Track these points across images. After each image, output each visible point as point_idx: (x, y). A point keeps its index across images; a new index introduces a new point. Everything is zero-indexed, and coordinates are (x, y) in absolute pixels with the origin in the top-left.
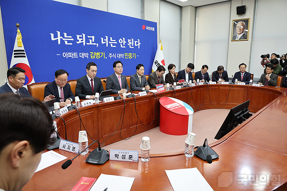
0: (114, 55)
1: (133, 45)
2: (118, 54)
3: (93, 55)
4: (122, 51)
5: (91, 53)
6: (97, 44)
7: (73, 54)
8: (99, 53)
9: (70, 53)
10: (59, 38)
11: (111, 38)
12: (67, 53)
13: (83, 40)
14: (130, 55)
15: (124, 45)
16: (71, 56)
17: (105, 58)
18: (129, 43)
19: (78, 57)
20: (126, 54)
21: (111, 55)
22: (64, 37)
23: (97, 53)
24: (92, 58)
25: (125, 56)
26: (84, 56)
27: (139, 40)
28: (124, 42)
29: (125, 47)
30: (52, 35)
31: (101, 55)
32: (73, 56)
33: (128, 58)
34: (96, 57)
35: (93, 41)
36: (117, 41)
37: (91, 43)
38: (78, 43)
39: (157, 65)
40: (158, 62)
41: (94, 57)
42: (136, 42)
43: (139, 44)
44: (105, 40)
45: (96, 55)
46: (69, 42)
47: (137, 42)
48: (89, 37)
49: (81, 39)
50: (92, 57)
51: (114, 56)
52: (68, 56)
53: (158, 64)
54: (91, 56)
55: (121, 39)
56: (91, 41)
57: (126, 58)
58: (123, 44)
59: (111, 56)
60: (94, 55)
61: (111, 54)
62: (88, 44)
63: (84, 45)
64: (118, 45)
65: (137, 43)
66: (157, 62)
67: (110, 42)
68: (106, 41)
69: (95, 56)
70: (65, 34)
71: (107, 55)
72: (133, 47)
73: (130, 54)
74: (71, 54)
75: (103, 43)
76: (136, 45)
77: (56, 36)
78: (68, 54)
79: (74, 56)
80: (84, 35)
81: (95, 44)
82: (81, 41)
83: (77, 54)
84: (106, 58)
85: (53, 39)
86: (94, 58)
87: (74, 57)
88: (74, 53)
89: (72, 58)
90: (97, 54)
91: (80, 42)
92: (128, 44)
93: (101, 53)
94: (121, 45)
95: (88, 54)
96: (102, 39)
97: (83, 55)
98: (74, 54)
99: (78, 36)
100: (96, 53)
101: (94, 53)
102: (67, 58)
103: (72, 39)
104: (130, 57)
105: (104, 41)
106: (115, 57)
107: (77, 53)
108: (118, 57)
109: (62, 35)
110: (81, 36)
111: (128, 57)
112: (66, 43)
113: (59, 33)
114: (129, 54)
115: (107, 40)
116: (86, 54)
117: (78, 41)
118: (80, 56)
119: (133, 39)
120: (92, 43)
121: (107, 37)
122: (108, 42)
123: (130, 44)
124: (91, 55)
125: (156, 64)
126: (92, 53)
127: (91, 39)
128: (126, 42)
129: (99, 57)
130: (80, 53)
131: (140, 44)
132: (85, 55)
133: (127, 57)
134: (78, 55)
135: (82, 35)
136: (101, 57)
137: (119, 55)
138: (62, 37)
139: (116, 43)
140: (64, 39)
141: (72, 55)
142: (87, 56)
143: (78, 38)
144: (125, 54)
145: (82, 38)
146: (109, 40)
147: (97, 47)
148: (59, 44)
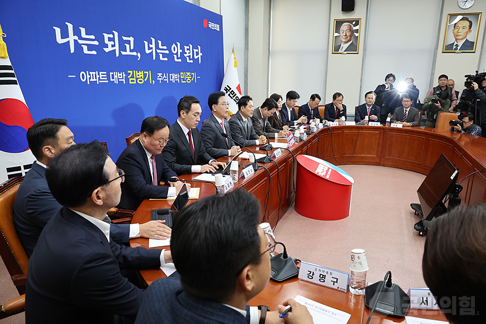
0: (165, 76)
1: (191, 58)
2: (170, 75)
3: (132, 77)
5: (129, 72)
6: (139, 55)
7: (99, 75)
8: (142, 71)
9: (94, 73)
10: (72, 38)
11: (160, 42)
12: (87, 72)
13: (114, 46)
14: (188, 76)
15: (179, 56)
16: (95, 80)
17: (152, 81)
18: (186, 53)
19: (107, 81)
20: (183, 73)
21: (160, 77)
22: (80, 38)
23: (138, 72)
24: (130, 83)
25: (181, 77)
26: (118, 79)
27: (199, 47)
28: (180, 51)
29: (180, 60)
30: (58, 31)
31: (145, 75)
32: (99, 78)
33: (185, 82)
34: (138, 81)
35: (132, 48)
36: (169, 49)
37: (128, 53)
38: (107, 50)
39: (229, 95)
40: (230, 89)
41: (135, 79)
42: (195, 51)
43: (200, 54)
44: (151, 46)
45: (137, 77)
47: (197, 50)
48: (125, 38)
49: (111, 44)
50: (132, 81)
51: (165, 78)
52: (90, 78)
53: (231, 92)
54: (130, 79)
55: (174, 45)
56: (128, 46)
57: (182, 82)
58: (177, 54)
59: (160, 79)
60: (135, 77)
61: (160, 74)
62: (123, 53)
63: (117, 55)
64: (170, 56)
65: (197, 53)
66: (228, 89)
67: (158, 51)
68: (152, 48)
69: (137, 79)
70: (83, 30)
71: (154, 77)
72: (192, 61)
73: (188, 74)
74: (96, 75)
75: (148, 51)
76: (196, 57)
77: (65, 35)
78: (89, 75)
79: (101, 78)
80: (116, 34)
81: (135, 54)
83: (106, 76)
84: (154, 81)
85: (60, 41)
86: (135, 82)
87: (100, 81)
88: (101, 73)
89: (98, 83)
90: (138, 74)
91: (110, 48)
92: (185, 55)
93: (145, 72)
94: (175, 56)
95: (124, 75)
96: (146, 43)
97: (116, 76)
98: (101, 76)
99: (106, 36)
101: (134, 71)
102: (88, 83)
103: (96, 43)
104: (189, 79)
105: (150, 48)
106: (167, 80)
107: (105, 73)
108: (171, 80)
109: (77, 32)
110: (111, 36)
111: (186, 80)
112: (86, 51)
113: (70, 27)
114: (186, 74)
115: (153, 46)
116: (121, 75)
117: (107, 46)
118: (111, 80)
119: (191, 46)
120: (131, 51)
121: (153, 40)
122: (156, 50)
123: (188, 55)
124: (129, 77)
125: (229, 93)
126: (131, 72)
127: (129, 42)
129: (143, 81)
130: (111, 73)
131: (202, 54)
132: (119, 77)
133: (183, 80)
134: (108, 78)
135: (113, 34)
136: (145, 80)
137: (173, 77)
138: (76, 38)
139: (167, 52)
140: (80, 42)
141: (98, 76)
143: (106, 41)
144: (181, 73)
145: (113, 39)
146: (157, 47)
147: (138, 59)
148: (72, 52)
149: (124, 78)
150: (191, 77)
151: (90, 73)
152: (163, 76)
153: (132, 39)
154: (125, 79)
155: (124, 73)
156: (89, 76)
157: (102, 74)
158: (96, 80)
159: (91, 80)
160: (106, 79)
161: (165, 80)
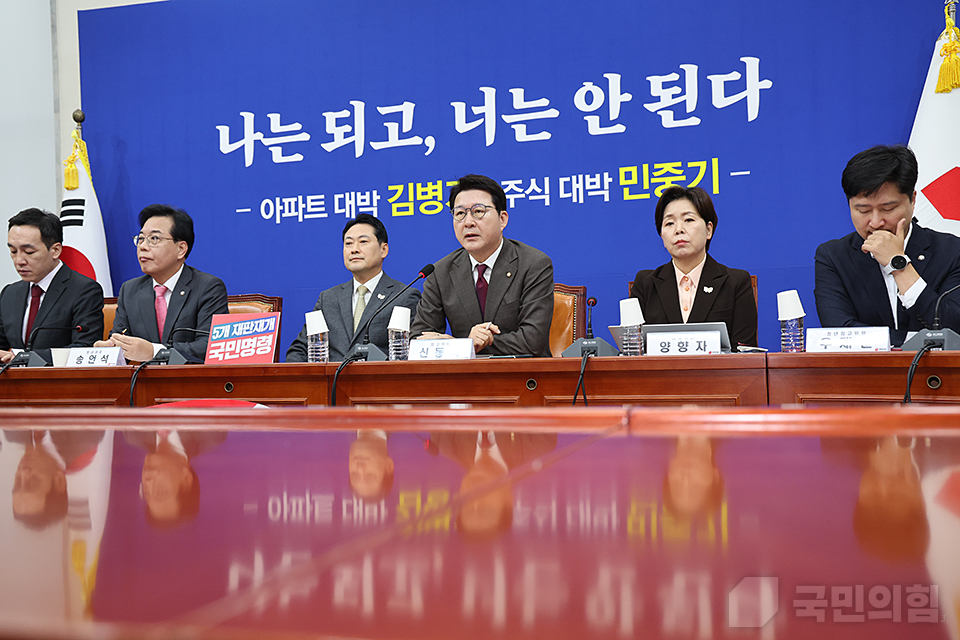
0: (533, 185)
1: (691, 107)
2: (562, 180)
3: (404, 198)
4: (603, 156)
5: (391, 188)
6: (430, 142)
7: (305, 201)
8: (440, 183)
9: (294, 200)
11: (518, 94)
12: (278, 199)
13: (352, 133)
14: (669, 174)
15: (614, 114)
16: (293, 213)
18: (658, 99)
19: (326, 215)
20: (634, 170)
21: (513, 190)
22: (269, 134)
23: (424, 185)
24: (395, 213)
25: (623, 182)
26: (357, 208)
27: (752, 64)
28: (618, 98)
29: (620, 128)
30: (224, 131)
32: (305, 210)
33: (647, 196)
34: (422, 208)
35: (407, 126)
36: (564, 101)
37: (394, 141)
38: (329, 147)
41: (411, 206)
42: (717, 82)
43: (756, 86)
44: (476, 110)
45: (420, 197)
46: (288, 149)
47: (735, 76)
48: (383, 111)
49: (345, 130)
50: (399, 210)
51: (534, 193)
52: (282, 211)
54: (395, 206)
55: (589, 86)
56: (393, 127)
57: (627, 196)
58: (603, 113)
59: (513, 196)
60: (411, 198)
61: (512, 183)
62: (376, 146)
63: (359, 152)
64: (572, 120)
65: (736, 87)
67: (508, 119)
68: (482, 115)
69: (417, 203)
70: (275, 119)
72: (695, 121)
73: (668, 167)
74: (297, 203)
75: (462, 126)
76: (720, 100)
77: (237, 134)
78: (282, 204)
79: (309, 210)
80: (359, 107)
81: (416, 140)
82: (347, 135)
83: (322, 203)
85: (226, 147)
86: (411, 212)
87: (306, 216)
88: (309, 198)
89: (300, 220)
90: (424, 190)
91: (340, 141)
92: (651, 107)
94: (594, 120)
95: (376, 197)
96: (460, 107)
97: (353, 202)
98: (310, 204)
99: (330, 117)
100: (419, 185)
101: (411, 185)
102: (278, 221)
103: (305, 137)
105: (470, 117)
106: (547, 198)
107: (322, 197)
108: (562, 195)
109: (262, 126)
110: (346, 114)
111: (650, 191)
112: (277, 156)
113: (249, 118)
114: (652, 170)
115: (489, 108)
116: (367, 196)
117: (330, 139)
118: (337, 211)
119: (691, 71)
120: (402, 136)
121: (490, 93)
122: (499, 121)
123: (667, 102)
124: (390, 200)
126: (400, 188)
127: (397, 117)
128: (628, 97)
129: (440, 207)
130: (337, 197)
131: (767, 84)
132: (359, 203)
133: (634, 190)
134: (329, 205)
135: (352, 109)
137: (575, 186)
138: (259, 136)
139: (554, 113)
140: (267, 142)
141: (301, 206)
142: (371, 205)
143: (330, 128)
144: (622, 171)
145: (350, 121)
146: (504, 105)
147: (427, 154)
148: (247, 165)
149: (375, 204)
150: (683, 178)
151: (284, 200)
152: (526, 186)
153: (408, 109)
154: (378, 206)
155: (375, 192)
156: (281, 208)
157: (312, 201)
158: (296, 214)
159: (284, 215)
160: (323, 209)
161: (531, 198)
